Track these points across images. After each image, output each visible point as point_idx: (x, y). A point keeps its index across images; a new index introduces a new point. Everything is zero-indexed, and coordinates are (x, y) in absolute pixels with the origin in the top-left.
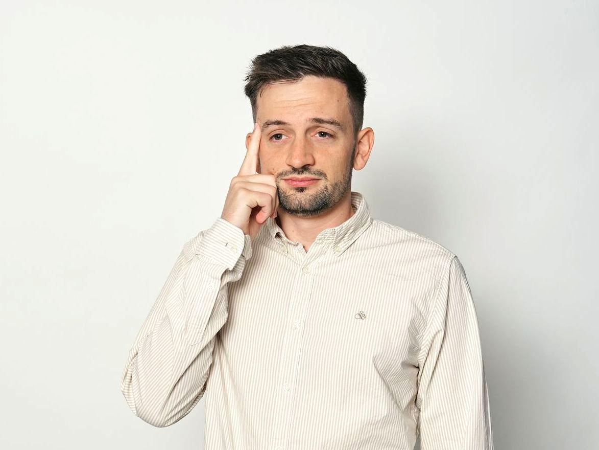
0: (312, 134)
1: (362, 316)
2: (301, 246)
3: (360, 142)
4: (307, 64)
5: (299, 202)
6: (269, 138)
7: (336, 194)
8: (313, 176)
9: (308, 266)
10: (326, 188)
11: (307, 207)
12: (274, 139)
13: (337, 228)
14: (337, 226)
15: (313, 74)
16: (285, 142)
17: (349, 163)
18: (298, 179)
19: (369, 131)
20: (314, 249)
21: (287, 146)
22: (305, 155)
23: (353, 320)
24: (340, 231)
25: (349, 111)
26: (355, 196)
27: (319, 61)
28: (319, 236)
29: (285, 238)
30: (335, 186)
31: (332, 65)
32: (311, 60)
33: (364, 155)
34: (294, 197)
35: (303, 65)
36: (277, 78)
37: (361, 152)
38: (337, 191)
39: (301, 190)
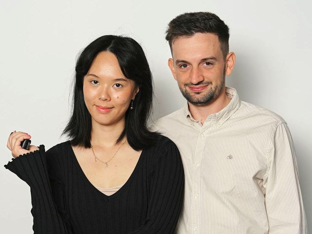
0: (201, 65)
1: (230, 157)
2: (200, 123)
3: (228, 60)
4: (197, 27)
5: (197, 99)
6: (179, 67)
7: (217, 92)
8: (205, 85)
9: (204, 133)
10: (211, 88)
11: (202, 101)
12: (183, 67)
13: (217, 114)
14: (217, 112)
15: (200, 32)
16: (188, 69)
17: (223, 74)
18: (196, 87)
19: (232, 54)
20: (206, 124)
21: (189, 71)
22: (199, 77)
23: (226, 159)
24: (219, 115)
25: (220, 49)
26: (228, 89)
27: (202, 25)
28: (208, 118)
29: (192, 118)
30: (216, 87)
31: (210, 26)
32: (198, 25)
33: (231, 67)
34: (194, 97)
35: (194, 28)
36: (181, 35)
37: (229, 65)
38: (217, 90)
39: (198, 93)
